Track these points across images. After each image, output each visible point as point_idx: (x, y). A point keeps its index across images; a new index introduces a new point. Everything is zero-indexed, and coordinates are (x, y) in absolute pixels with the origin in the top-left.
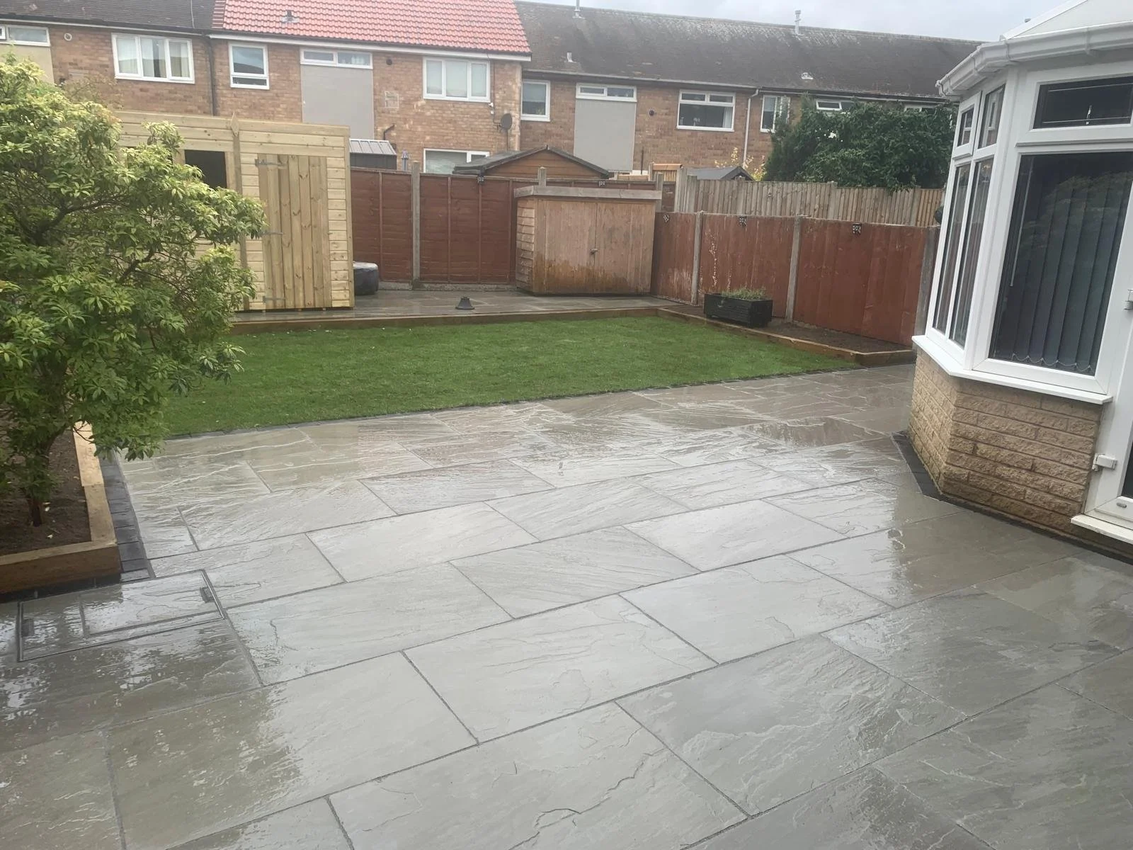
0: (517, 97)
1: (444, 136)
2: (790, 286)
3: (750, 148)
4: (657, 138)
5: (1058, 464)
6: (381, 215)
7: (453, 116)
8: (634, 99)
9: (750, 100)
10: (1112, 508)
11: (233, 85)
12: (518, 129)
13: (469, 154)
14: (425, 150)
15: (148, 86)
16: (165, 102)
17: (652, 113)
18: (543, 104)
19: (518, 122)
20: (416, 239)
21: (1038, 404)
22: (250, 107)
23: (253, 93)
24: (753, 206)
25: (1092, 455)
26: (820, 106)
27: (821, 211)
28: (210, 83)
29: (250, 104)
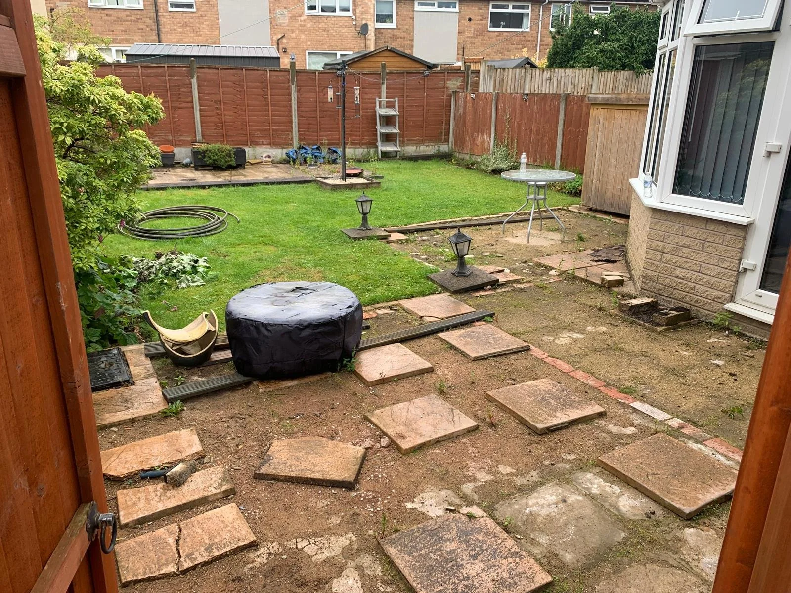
0: (372, 11)
1: (320, 41)
2: (558, 144)
3: (542, 43)
4: (474, 37)
5: (717, 267)
6: (270, 101)
7: (326, 26)
8: (457, 10)
9: (542, 7)
10: (752, 298)
11: (170, 9)
12: (373, 34)
13: (339, 54)
14: (307, 52)
15: (111, 12)
16: (124, 23)
17: (470, 20)
18: (391, 16)
19: (373, 30)
20: (295, 117)
21: (704, 226)
22: (183, 25)
23: (185, 15)
24: (536, 87)
25: (740, 261)
26: (594, 10)
27: (586, 89)
28: (154, 9)
29: (182, 23)
